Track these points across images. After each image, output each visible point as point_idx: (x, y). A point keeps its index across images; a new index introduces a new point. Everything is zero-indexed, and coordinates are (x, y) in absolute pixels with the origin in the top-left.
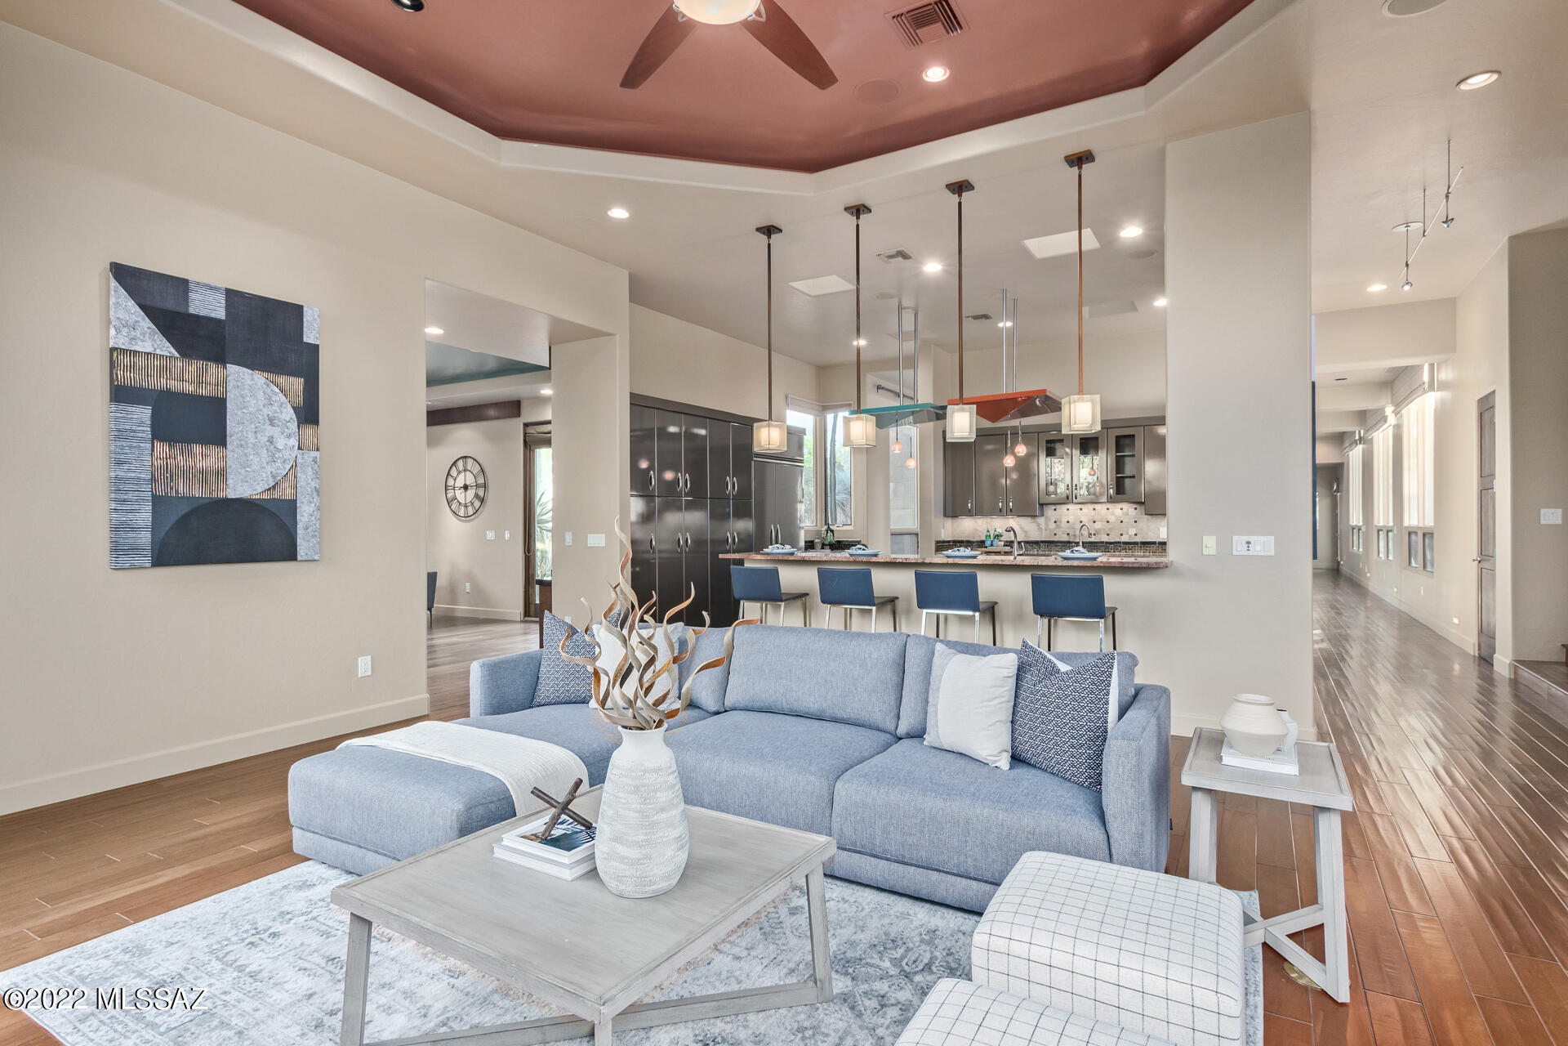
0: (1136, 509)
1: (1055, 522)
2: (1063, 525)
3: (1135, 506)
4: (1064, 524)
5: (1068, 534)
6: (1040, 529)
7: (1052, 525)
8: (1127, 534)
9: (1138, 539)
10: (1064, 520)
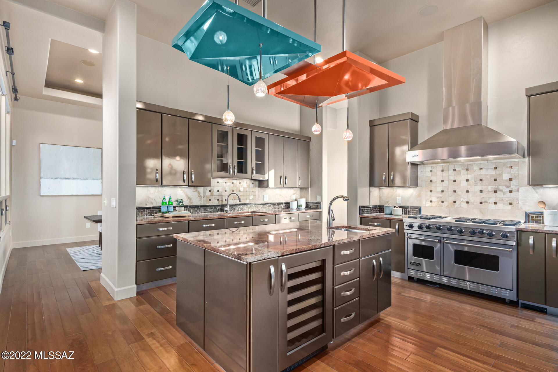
0: (253, 183)
1: (210, 191)
2: (215, 194)
3: (253, 181)
4: (216, 193)
5: (218, 200)
6: (200, 196)
7: (208, 194)
8: (249, 198)
9: (254, 202)
10: (216, 190)
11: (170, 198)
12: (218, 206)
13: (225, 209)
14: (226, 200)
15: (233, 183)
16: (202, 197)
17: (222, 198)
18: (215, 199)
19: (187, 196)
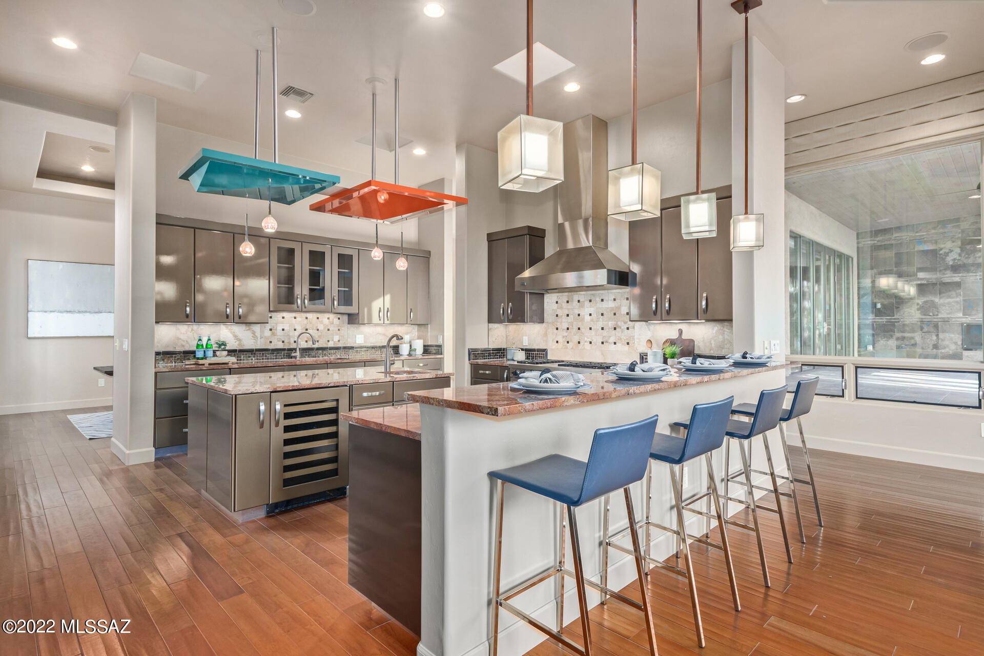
0: (339, 319)
1: (271, 330)
2: (278, 334)
3: (339, 316)
4: (279, 331)
5: (283, 342)
6: (255, 337)
7: (268, 333)
8: (333, 340)
9: (340, 345)
10: (280, 328)
11: (209, 340)
12: (284, 350)
13: (293, 355)
14: (295, 342)
15: (307, 318)
16: (259, 338)
17: (289, 339)
18: (279, 341)
19: (235, 336)
